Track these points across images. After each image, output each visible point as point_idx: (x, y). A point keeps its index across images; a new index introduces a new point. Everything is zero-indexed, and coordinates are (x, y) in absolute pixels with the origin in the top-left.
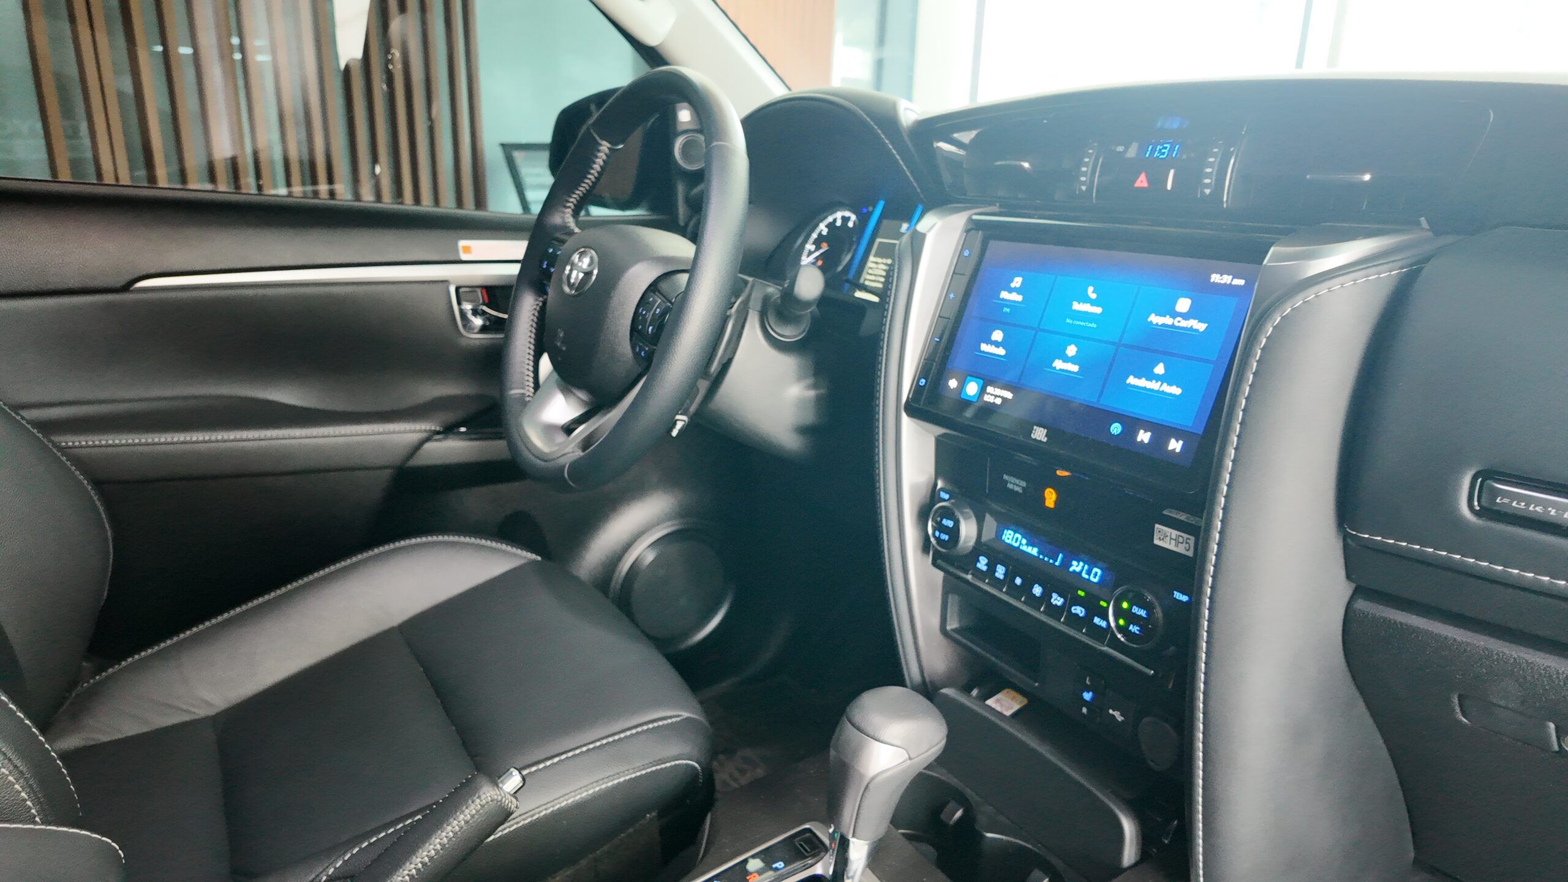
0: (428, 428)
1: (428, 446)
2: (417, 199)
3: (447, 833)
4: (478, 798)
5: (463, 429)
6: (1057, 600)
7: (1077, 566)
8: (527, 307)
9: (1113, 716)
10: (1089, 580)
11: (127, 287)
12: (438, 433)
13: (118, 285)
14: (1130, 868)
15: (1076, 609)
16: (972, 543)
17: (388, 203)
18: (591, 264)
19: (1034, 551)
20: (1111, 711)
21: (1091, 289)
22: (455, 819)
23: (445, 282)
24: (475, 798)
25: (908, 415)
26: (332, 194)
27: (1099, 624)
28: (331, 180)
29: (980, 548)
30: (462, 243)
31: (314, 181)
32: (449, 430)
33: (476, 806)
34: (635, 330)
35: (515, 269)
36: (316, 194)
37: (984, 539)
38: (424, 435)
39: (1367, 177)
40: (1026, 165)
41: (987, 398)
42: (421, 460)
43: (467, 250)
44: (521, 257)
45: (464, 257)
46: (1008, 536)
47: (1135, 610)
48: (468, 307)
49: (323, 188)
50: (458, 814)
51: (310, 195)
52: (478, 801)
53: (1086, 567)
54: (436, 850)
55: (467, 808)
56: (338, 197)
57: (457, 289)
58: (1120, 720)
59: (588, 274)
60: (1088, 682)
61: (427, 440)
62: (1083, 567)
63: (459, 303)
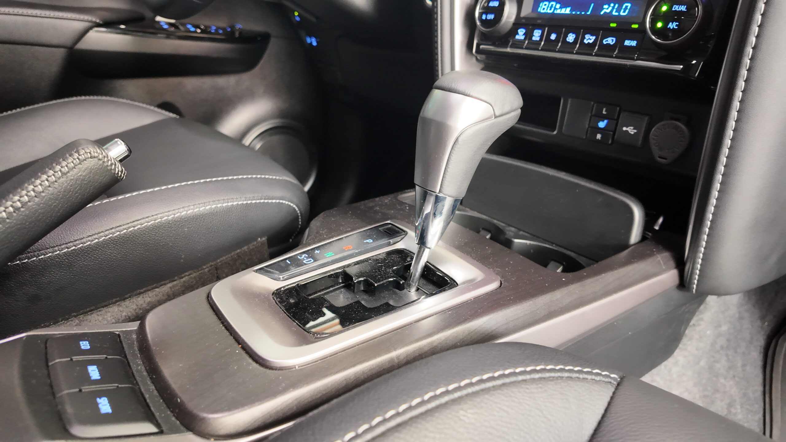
0: (94, 20)
1: (93, 34)
3: (42, 182)
4: (76, 152)
5: (123, 27)
6: (589, 39)
7: (607, 9)
9: (627, 131)
10: (619, 15)
14: (634, 244)
15: (607, 41)
16: (512, 19)
19: (567, 11)
20: (624, 129)
22: (50, 169)
24: (73, 152)
27: (630, 45)
29: (518, 23)
33: (74, 159)
37: (523, 14)
46: (544, 7)
47: (676, 8)
50: (54, 165)
52: (76, 155)
53: (617, 6)
54: (30, 196)
55: (64, 160)
58: (632, 133)
60: (604, 112)
62: (613, 7)
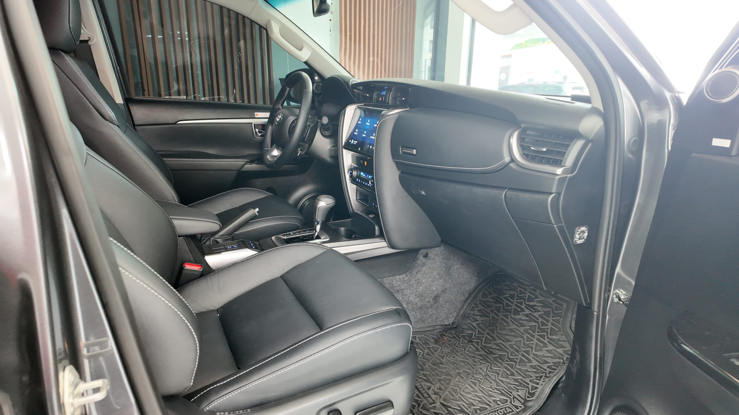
1: (246, 166)
2: (249, 101)
5: (255, 162)
8: (270, 129)
11: (175, 123)
12: (248, 162)
13: (174, 122)
14: (377, 235)
16: (356, 176)
17: (239, 102)
18: (281, 117)
21: (369, 120)
23: (252, 123)
25: (344, 149)
26: (219, 99)
28: (219, 95)
30: (256, 113)
31: (213, 95)
32: (251, 162)
34: (289, 131)
35: (267, 120)
36: (214, 99)
38: (245, 162)
39: (403, 99)
40: (368, 95)
41: (354, 143)
42: (244, 169)
43: (257, 115)
44: (268, 117)
45: (256, 117)
48: (257, 130)
49: (216, 97)
51: (212, 100)
56: (221, 100)
57: (254, 125)
59: (280, 119)
61: (246, 164)
63: (255, 129)
